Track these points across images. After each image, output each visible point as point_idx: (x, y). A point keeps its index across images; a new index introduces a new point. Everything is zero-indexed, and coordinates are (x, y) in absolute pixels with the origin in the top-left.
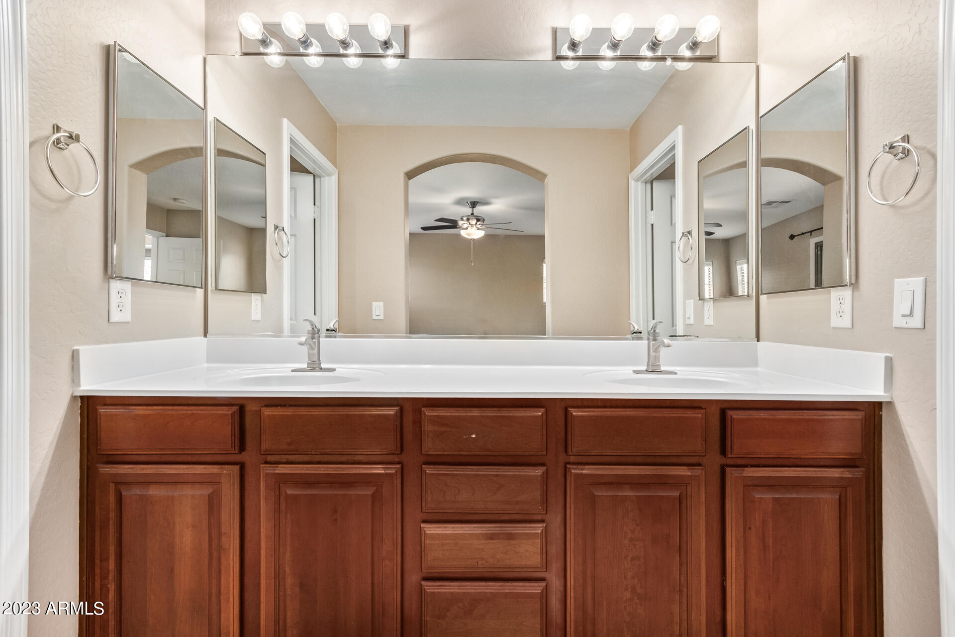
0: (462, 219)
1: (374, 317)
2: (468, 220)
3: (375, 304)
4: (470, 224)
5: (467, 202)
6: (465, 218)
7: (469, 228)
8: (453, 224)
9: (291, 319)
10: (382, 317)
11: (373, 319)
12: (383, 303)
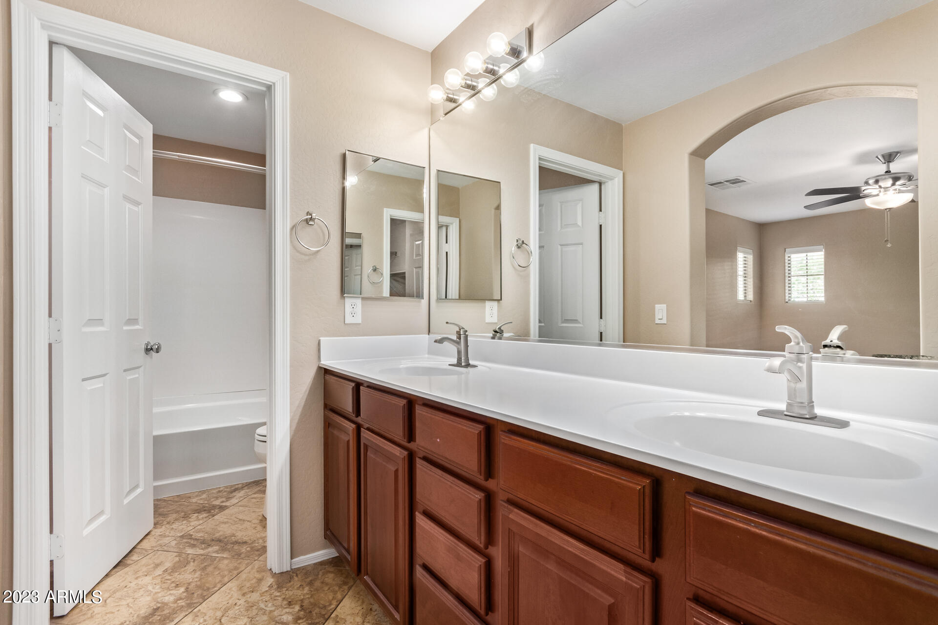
0: (867, 183)
1: (657, 321)
2: (877, 182)
3: (657, 306)
4: (880, 187)
5: (877, 157)
6: (871, 182)
7: (881, 194)
8: (854, 193)
9: (540, 322)
10: (664, 321)
11: (656, 322)
12: (665, 305)
